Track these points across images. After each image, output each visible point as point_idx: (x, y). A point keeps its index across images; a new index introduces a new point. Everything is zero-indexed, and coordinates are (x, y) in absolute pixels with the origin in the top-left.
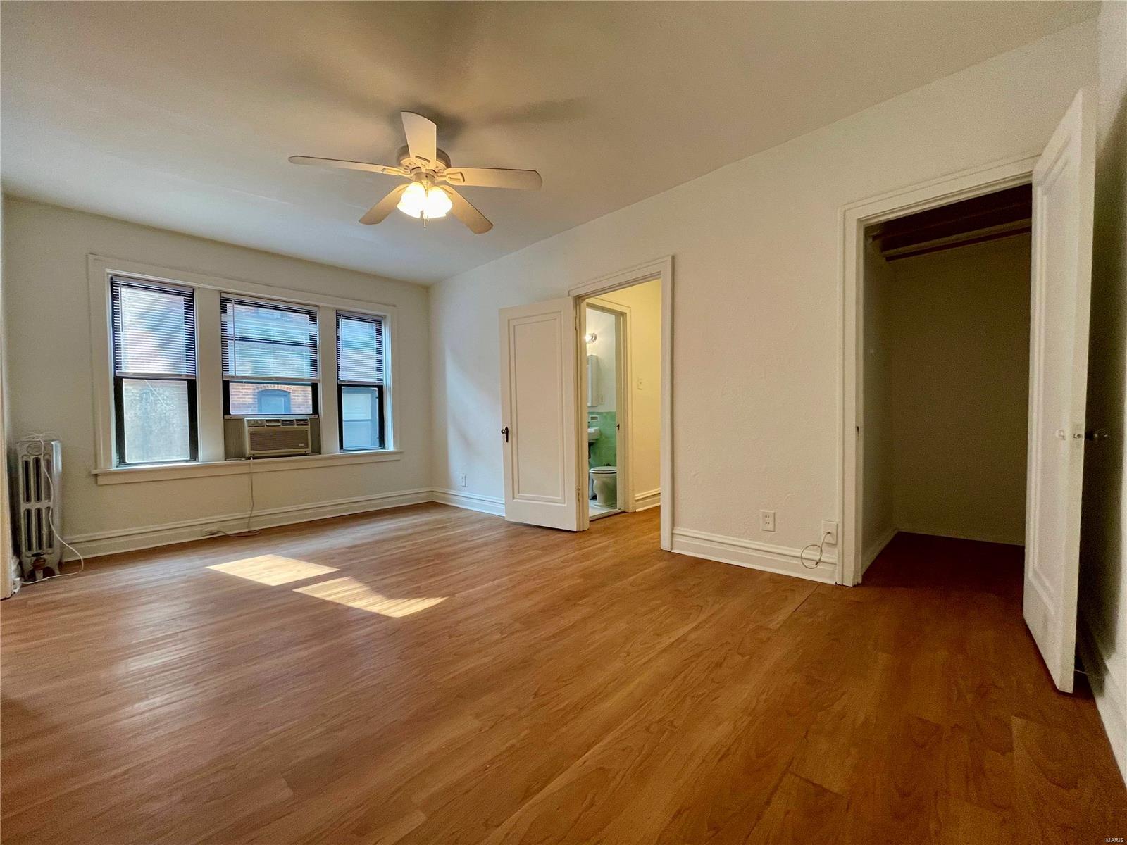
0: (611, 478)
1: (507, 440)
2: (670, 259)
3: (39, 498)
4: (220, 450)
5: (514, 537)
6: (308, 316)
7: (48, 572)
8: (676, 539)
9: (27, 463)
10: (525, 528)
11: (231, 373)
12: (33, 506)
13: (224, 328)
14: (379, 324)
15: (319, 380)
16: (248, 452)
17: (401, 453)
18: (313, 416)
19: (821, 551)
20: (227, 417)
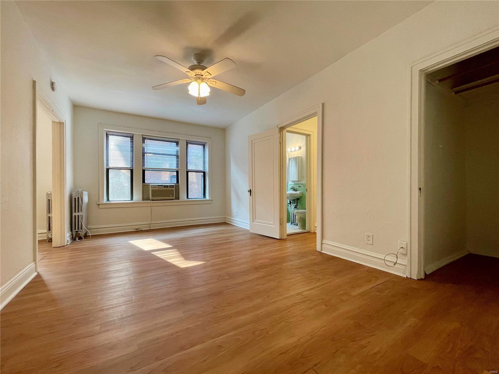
0: (304, 215)
1: (251, 195)
2: (321, 105)
3: (78, 212)
4: (141, 197)
5: (251, 239)
6: (175, 143)
7: (80, 238)
8: (324, 246)
9: (75, 198)
10: (257, 236)
11: (146, 167)
12: (77, 214)
13: (143, 149)
14: (204, 146)
15: (179, 170)
16: (151, 198)
17: (212, 200)
18: (176, 184)
19: (397, 257)
20: (143, 184)
